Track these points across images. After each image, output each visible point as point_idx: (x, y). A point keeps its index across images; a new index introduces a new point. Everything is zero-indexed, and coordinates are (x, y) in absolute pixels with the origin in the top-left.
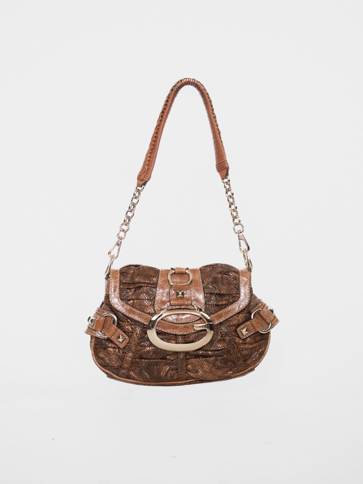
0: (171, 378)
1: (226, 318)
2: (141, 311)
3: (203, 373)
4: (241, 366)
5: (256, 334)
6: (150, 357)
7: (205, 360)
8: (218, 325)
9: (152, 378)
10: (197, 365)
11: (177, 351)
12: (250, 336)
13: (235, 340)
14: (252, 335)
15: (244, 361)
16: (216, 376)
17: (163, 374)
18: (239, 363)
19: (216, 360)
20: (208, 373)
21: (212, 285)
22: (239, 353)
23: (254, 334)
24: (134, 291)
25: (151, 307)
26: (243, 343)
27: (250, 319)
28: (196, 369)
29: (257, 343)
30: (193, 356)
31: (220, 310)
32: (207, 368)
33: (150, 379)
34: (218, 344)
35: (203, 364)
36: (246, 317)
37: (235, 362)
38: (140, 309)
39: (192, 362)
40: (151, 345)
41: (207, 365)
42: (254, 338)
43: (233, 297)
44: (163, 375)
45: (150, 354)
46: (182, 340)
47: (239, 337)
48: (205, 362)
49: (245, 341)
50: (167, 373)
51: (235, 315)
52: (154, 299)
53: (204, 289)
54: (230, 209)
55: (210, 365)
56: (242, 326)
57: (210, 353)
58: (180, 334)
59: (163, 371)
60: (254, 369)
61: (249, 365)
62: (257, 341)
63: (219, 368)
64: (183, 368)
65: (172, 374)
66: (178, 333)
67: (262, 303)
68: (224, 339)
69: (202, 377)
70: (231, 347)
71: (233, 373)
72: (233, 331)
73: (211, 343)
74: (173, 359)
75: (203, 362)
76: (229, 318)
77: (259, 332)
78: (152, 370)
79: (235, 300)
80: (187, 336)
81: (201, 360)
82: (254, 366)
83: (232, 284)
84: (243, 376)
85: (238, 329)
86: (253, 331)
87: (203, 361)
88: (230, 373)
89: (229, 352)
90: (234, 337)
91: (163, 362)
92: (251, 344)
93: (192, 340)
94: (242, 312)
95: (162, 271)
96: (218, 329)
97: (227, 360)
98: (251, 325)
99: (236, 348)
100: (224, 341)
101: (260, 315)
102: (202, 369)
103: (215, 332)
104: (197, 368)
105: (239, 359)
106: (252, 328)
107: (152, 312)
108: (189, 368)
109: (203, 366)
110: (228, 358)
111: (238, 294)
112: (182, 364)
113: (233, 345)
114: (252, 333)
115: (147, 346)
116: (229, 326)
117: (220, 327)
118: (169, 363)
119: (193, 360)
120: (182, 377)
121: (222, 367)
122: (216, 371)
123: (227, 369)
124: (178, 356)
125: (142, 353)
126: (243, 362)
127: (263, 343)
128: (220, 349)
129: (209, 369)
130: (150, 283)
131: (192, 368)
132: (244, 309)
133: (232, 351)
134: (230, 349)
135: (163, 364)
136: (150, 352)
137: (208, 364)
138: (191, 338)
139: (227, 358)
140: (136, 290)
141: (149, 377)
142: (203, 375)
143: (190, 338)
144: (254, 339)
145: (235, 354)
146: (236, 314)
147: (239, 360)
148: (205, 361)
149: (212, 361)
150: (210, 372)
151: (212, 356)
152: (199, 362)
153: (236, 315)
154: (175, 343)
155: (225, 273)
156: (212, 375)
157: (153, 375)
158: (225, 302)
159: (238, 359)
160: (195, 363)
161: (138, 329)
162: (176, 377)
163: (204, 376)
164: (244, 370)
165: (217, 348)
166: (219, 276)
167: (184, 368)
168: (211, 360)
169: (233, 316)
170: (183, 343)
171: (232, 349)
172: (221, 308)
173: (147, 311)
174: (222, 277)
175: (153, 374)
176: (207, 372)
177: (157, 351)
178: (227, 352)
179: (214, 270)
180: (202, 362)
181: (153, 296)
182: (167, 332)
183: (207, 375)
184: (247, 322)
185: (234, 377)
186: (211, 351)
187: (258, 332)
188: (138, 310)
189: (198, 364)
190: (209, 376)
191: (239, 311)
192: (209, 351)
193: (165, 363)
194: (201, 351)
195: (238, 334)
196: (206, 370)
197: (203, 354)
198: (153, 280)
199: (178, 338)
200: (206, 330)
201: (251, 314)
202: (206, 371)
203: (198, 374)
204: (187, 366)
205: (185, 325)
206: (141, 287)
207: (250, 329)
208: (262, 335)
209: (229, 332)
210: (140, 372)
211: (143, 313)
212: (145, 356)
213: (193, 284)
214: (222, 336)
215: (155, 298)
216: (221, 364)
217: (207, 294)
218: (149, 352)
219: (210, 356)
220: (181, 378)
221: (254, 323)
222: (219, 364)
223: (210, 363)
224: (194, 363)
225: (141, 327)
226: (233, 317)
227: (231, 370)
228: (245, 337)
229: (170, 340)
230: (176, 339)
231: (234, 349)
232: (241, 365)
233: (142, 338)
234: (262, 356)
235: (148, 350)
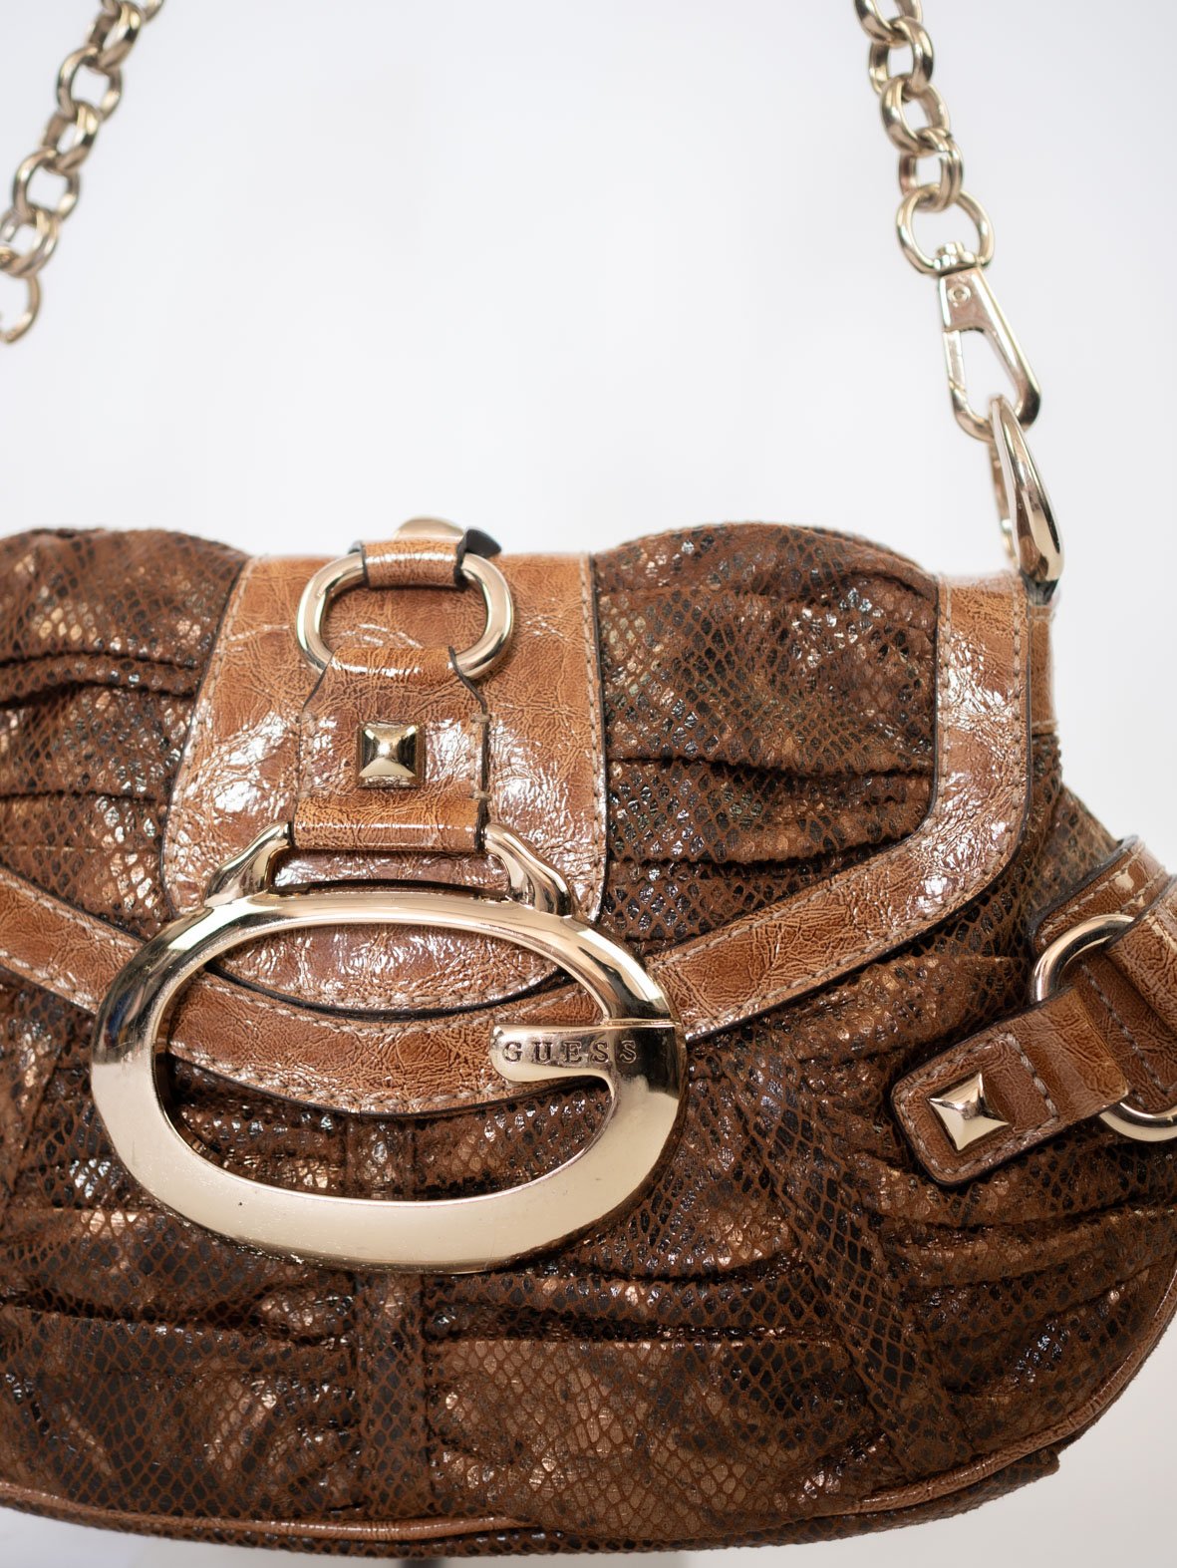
0: (293, 1490)
1: (799, 985)
2: (53, 893)
3: (571, 1476)
4: (928, 1433)
5: (1071, 1146)
6: (108, 1297)
7: (592, 1363)
8: (726, 1047)
9: (136, 1480)
10: (519, 1398)
11: (351, 1263)
12: (1019, 1159)
13: (874, 1194)
14: (1039, 1148)
15: (952, 1387)
16: (692, 1507)
17: (221, 1451)
18: (904, 1403)
19: (690, 1365)
20: (616, 1480)
21: (678, 689)
22: (907, 1315)
23: (1056, 1141)
24: (24, 728)
25: (132, 859)
26: (942, 1219)
27: (1018, 1000)
28: (514, 1429)
29: (1084, 1231)
30: (491, 1315)
31: (741, 914)
32: (605, 1434)
33: (116, 1487)
34: (714, 1217)
35: (568, 1395)
36: (982, 985)
37: (864, 1391)
38: (46, 879)
39: (474, 1363)
40: (125, 1191)
41: (604, 1402)
42: (1056, 1178)
43: (875, 801)
44: (228, 1463)
45: (114, 1271)
46: (397, 1168)
47: (912, 1163)
48: (586, 1380)
49: (966, 1200)
50: (261, 1443)
51: (884, 959)
52: (160, 794)
53: (607, 720)
54: (881, 75)
55: (631, 1410)
56: (939, 1068)
57: (634, 1299)
58: (369, 1106)
59: (225, 1427)
60: (1052, 1466)
61: (1000, 1426)
62: (1078, 1207)
63: (710, 1441)
64: (396, 1407)
65: (306, 1460)
66: (354, 1101)
67: (1139, 874)
68: (766, 1178)
69: (563, 1508)
70: (831, 1257)
71: (852, 1489)
72: (858, 1111)
73: (648, 1204)
74: (317, 1330)
75: (572, 1377)
76: (828, 988)
77: (1105, 1128)
78: (131, 1411)
79: (886, 830)
80: (436, 1132)
81: (549, 1359)
82: (1051, 1438)
83: (868, 686)
84: (944, 1515)
85: (906, 1095)
86: (1047, 1115)
87: (574, 1369)
88: (820, 1490)
89: (808, 1297)
90: (864, 1162)
91: (222, 1352)
92: (1024, 1233)
93: (476, 1166)
94: (951, 940)
95: (264, 569)
96: (716, 1079)
97: (787, 1367)
98: (1025, 1061)
99: (877, 1259)
100: (773, 1195)
101: (1121, 973)
102: (562, 1435)
103: (691, 1112)
104: (521, 1427)
105: (910, 1362)
106: (1038, 1083)
107: (138, 903)
108: (450, 1413)
109: (570, 1408)
110: (801, 1356)
111: (919, 773)
112: (394, 1381)
113: (856, 1232)
114: (1040, 1134)
115: (96, 1198)
116: (820, 1058)
117: (738, 1065)
118: (271, 1360)
119: (488, 1354)
120: (391, 1491)
121: (747, 1432)
122: (685, 1465)
123: (794, 1454)
124: (359, 1305)
125: (44, 1254)
126: (943, 1393)
127: (1138, 1223)
128: (725, 1261)
129: (627, 1441)
130: (144, 659)
131: (475, 1417)
132: (970, 911)
133: (845, 1287)
134: (819, 1271)
135: (216, 1364)
136: (113, 1251)
137: (615, 1392)
138: (466, 1158)
139: (789, 1350)
140: (35, 718)
141: (106, 1469)
142: (570, 1486)
143: (464, 1152)
144: (1056, 1193)
145: (865, 1320)
146: (899, 952)
147: (906, 1380)
148: (591, 1371)
149: (652, 1375)
150: (629, 1472)
151: (653, 1324)
152: (538, 1373)
153: (894, 965)
154: (328, 1192)
155: (806, 589)
156: (651, 1500)
157: (138, 1455)
158: (791, 842)
159: (900, 1370)
160: (502, 1379)
161: (34, 1046)
162: (342, 1484)
163: (582, 1498)
164: (958, 1467)
165: (698, 1260)
166: (756, 610)
167: (405, 1410)
168: (644, 1366)
169: (861, 969)
170: (397, 1192)
171: (840, 1276)
172: (758, 897)
173: (99, 889)
174: (775, 623)
175: (139, 1444)
176: (601, 1463)
177: (169, 1251)
178: (795, 1294)
179: (706, 558)
180: (564, 1378)
181: (157, 771)
182: (254, 1084)
183: (603, 1493)
184: (988, 1034)
185: (866, 1523)
186: (647, 1279)
187: (1095, 1124)
188: (34, 881)
189: (527, 1389)
190: (625, 1499)
191: (926, 926)
192: (625, 1277)
193: (241, 1359)
194: (563, 1274)
195: (900, 1135)
196: (593, 1446)
197: (570, 1306)
198: (174, 633)
199: (359, 1143)
200: (598, 1085)
201: (1034, 957)
202: (597, 1458)
203: (525, 1480)
204: (432, 1395)
205: (414, 1028)
206: (72, 689)
207: (1015, 1095)
208: (1136, 1159)
209: (822, 1113)
210: (37, 1415)
211: (65, 913)
212: (72, 1286)
213: (515, 673)
214: (751, 1150)
215: (169, 782)
216: (733, 1401)
217: (628, 760)
218: (103, 1250)
219: (631, 1327)
220: (384, 1497)
221: (1053, 1043)
222: (715, 1403)
223: (635, 1385)
224: (492, 1378)
225: (57, 1035)
226: (866, 980)
227: (827, 1463)
228: (965, 1171)
229: (292, 1155)
230: (344, 1150)
231: (858, 1268)
232: (926, 1423)
233: (54, 1123)
234: (1124, 1343)
235: (94, 1229)
